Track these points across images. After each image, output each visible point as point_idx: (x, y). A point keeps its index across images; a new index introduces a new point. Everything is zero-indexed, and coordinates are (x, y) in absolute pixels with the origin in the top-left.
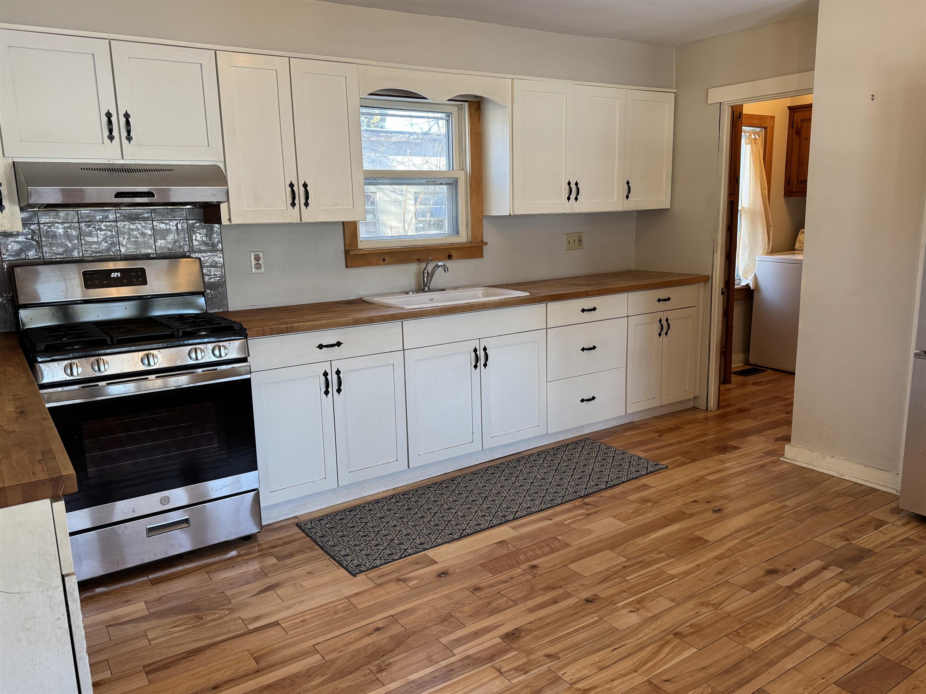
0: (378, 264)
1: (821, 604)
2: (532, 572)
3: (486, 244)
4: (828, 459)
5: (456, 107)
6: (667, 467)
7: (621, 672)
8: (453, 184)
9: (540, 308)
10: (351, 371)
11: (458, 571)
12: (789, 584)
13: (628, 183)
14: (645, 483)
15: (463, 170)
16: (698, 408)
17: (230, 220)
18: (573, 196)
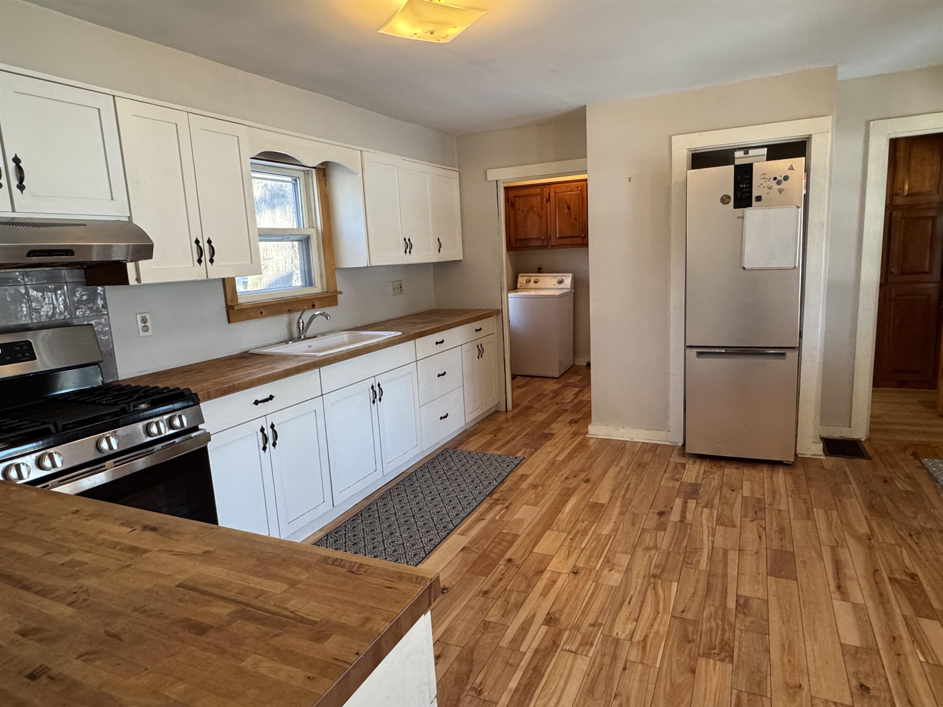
0: (256, 317)
1: (708, 527)
2: (513, 565)
3: (341, 293)
4: (621, 430)
5: (303, 173)
6: (524, 458)
7: (651, 617)
8: (305, 241)
9: (410, 344)
10: (284, 422)
11: (454, 583)
12: (678, 518)
13: (439, 240)
14: (521, 473)
15: (313, 228)
16: (499, 411)
17: (138, 280)
18: (408, 250)
